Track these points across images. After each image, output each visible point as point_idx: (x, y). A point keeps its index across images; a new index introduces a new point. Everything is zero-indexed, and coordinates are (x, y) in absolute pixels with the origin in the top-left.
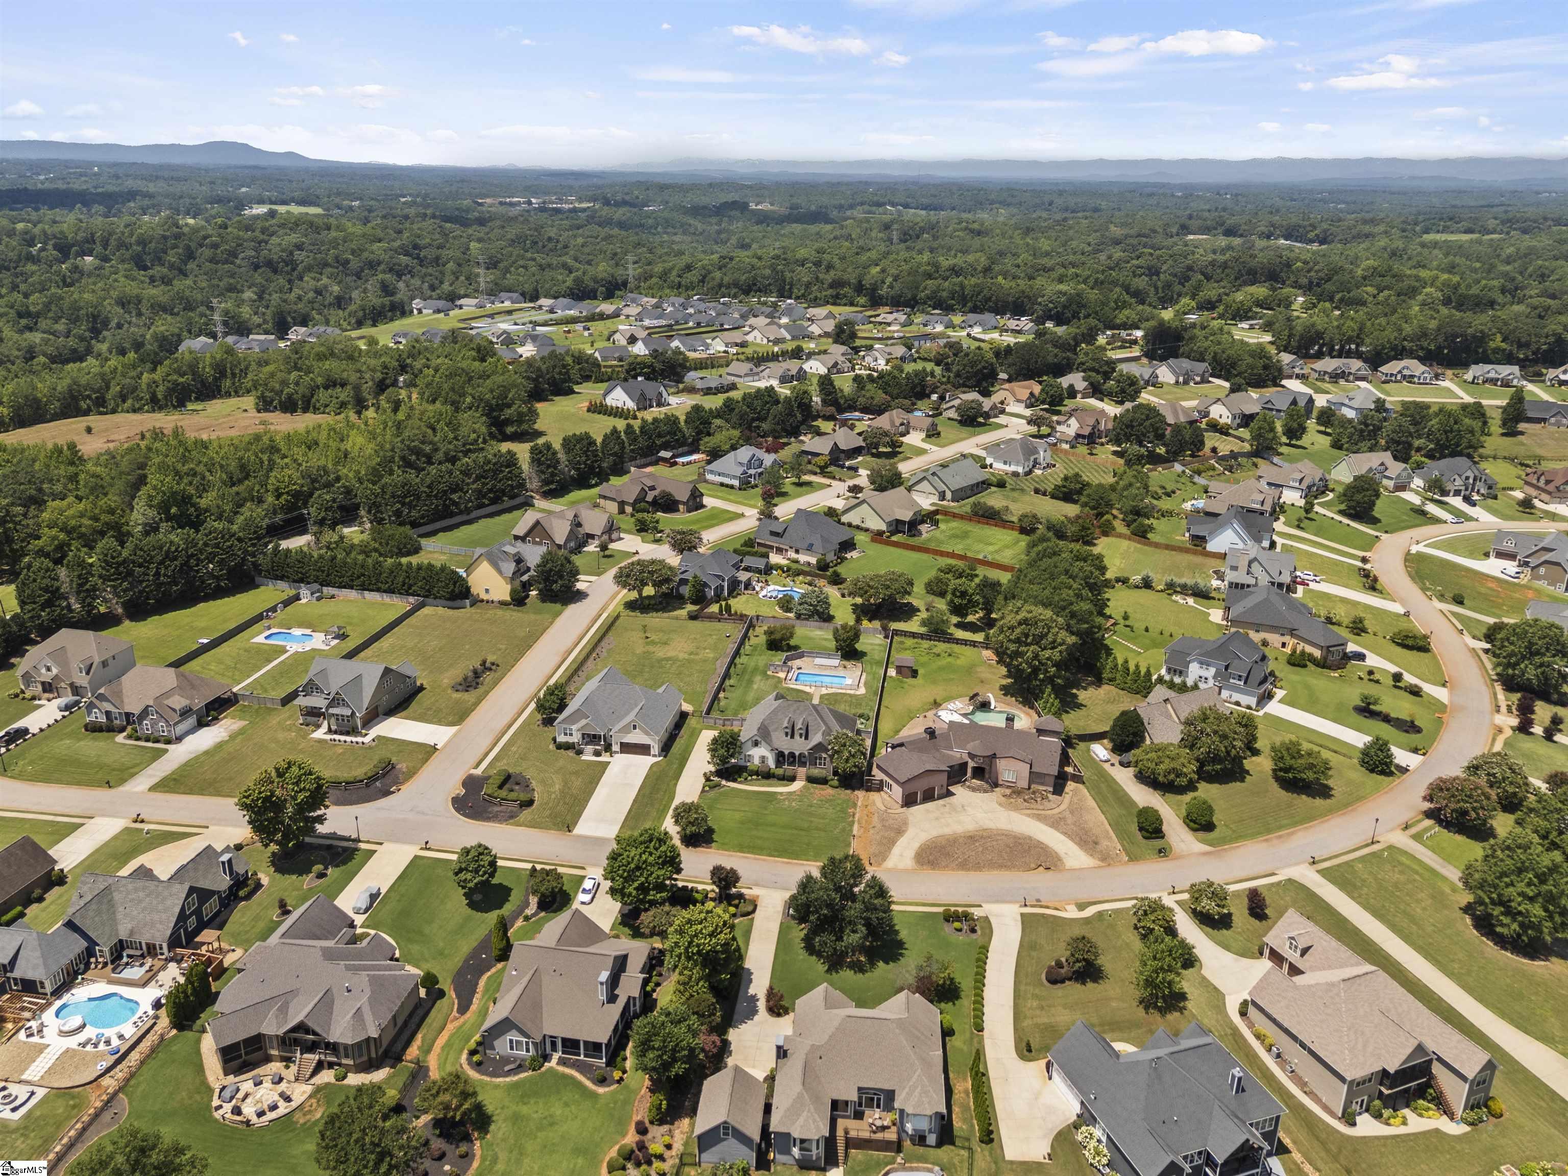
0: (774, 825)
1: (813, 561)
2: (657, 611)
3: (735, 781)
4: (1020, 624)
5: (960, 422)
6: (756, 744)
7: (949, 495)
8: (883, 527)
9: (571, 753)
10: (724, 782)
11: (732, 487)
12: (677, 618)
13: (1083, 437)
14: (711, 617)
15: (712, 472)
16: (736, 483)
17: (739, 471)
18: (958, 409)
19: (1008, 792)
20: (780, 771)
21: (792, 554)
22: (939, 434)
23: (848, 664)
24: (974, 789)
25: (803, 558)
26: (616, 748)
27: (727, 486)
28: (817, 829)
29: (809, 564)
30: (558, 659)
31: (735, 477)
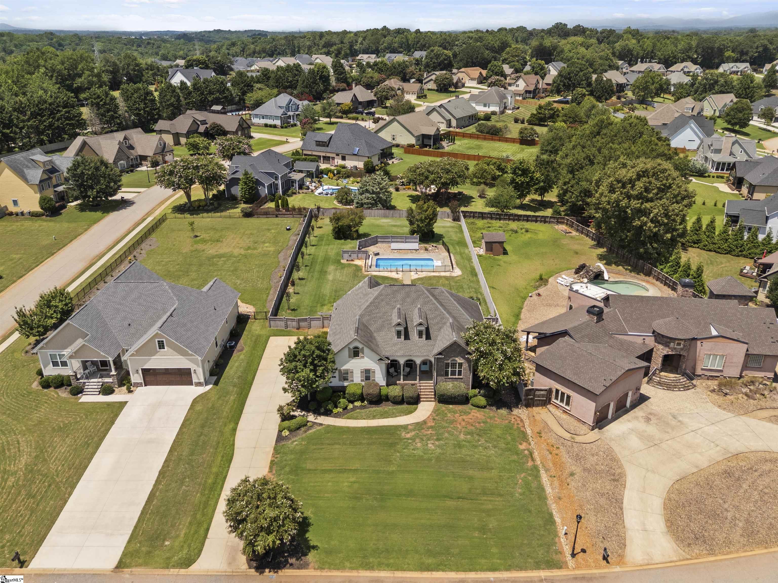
0: (410, 494)
1: (360, 165)
2: (208, 211)
3: (328, 413)
4: (639, 177)
5: (437, 91)
6: (356, 353)
7: (454, 123)
8: (413, 141)
9: (63, 393)
10: (311, 418)
11: (275, 126)
12: (230, 217)
13: (529, 92)
14: (267, 214)
15: (256, 116)
16: (278, 122)
17: (280, 112)
18: (435, 81)
19: (714, 384)
20: (394, 391)
21: (339, 161)
22: (426, 96)
23: (429, 246)
24: (669, 387)
25: (350, 164)
26: (136, 378)
27: (271, 126)
28: (484, 492)
29: (356, 168)
30: (81, 266)
31: (276, 117)
